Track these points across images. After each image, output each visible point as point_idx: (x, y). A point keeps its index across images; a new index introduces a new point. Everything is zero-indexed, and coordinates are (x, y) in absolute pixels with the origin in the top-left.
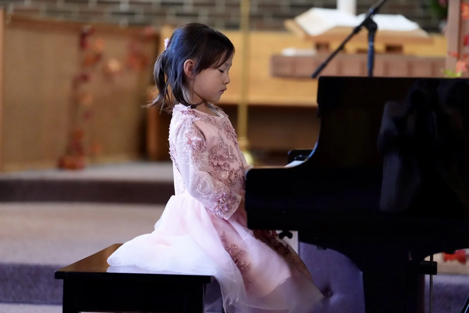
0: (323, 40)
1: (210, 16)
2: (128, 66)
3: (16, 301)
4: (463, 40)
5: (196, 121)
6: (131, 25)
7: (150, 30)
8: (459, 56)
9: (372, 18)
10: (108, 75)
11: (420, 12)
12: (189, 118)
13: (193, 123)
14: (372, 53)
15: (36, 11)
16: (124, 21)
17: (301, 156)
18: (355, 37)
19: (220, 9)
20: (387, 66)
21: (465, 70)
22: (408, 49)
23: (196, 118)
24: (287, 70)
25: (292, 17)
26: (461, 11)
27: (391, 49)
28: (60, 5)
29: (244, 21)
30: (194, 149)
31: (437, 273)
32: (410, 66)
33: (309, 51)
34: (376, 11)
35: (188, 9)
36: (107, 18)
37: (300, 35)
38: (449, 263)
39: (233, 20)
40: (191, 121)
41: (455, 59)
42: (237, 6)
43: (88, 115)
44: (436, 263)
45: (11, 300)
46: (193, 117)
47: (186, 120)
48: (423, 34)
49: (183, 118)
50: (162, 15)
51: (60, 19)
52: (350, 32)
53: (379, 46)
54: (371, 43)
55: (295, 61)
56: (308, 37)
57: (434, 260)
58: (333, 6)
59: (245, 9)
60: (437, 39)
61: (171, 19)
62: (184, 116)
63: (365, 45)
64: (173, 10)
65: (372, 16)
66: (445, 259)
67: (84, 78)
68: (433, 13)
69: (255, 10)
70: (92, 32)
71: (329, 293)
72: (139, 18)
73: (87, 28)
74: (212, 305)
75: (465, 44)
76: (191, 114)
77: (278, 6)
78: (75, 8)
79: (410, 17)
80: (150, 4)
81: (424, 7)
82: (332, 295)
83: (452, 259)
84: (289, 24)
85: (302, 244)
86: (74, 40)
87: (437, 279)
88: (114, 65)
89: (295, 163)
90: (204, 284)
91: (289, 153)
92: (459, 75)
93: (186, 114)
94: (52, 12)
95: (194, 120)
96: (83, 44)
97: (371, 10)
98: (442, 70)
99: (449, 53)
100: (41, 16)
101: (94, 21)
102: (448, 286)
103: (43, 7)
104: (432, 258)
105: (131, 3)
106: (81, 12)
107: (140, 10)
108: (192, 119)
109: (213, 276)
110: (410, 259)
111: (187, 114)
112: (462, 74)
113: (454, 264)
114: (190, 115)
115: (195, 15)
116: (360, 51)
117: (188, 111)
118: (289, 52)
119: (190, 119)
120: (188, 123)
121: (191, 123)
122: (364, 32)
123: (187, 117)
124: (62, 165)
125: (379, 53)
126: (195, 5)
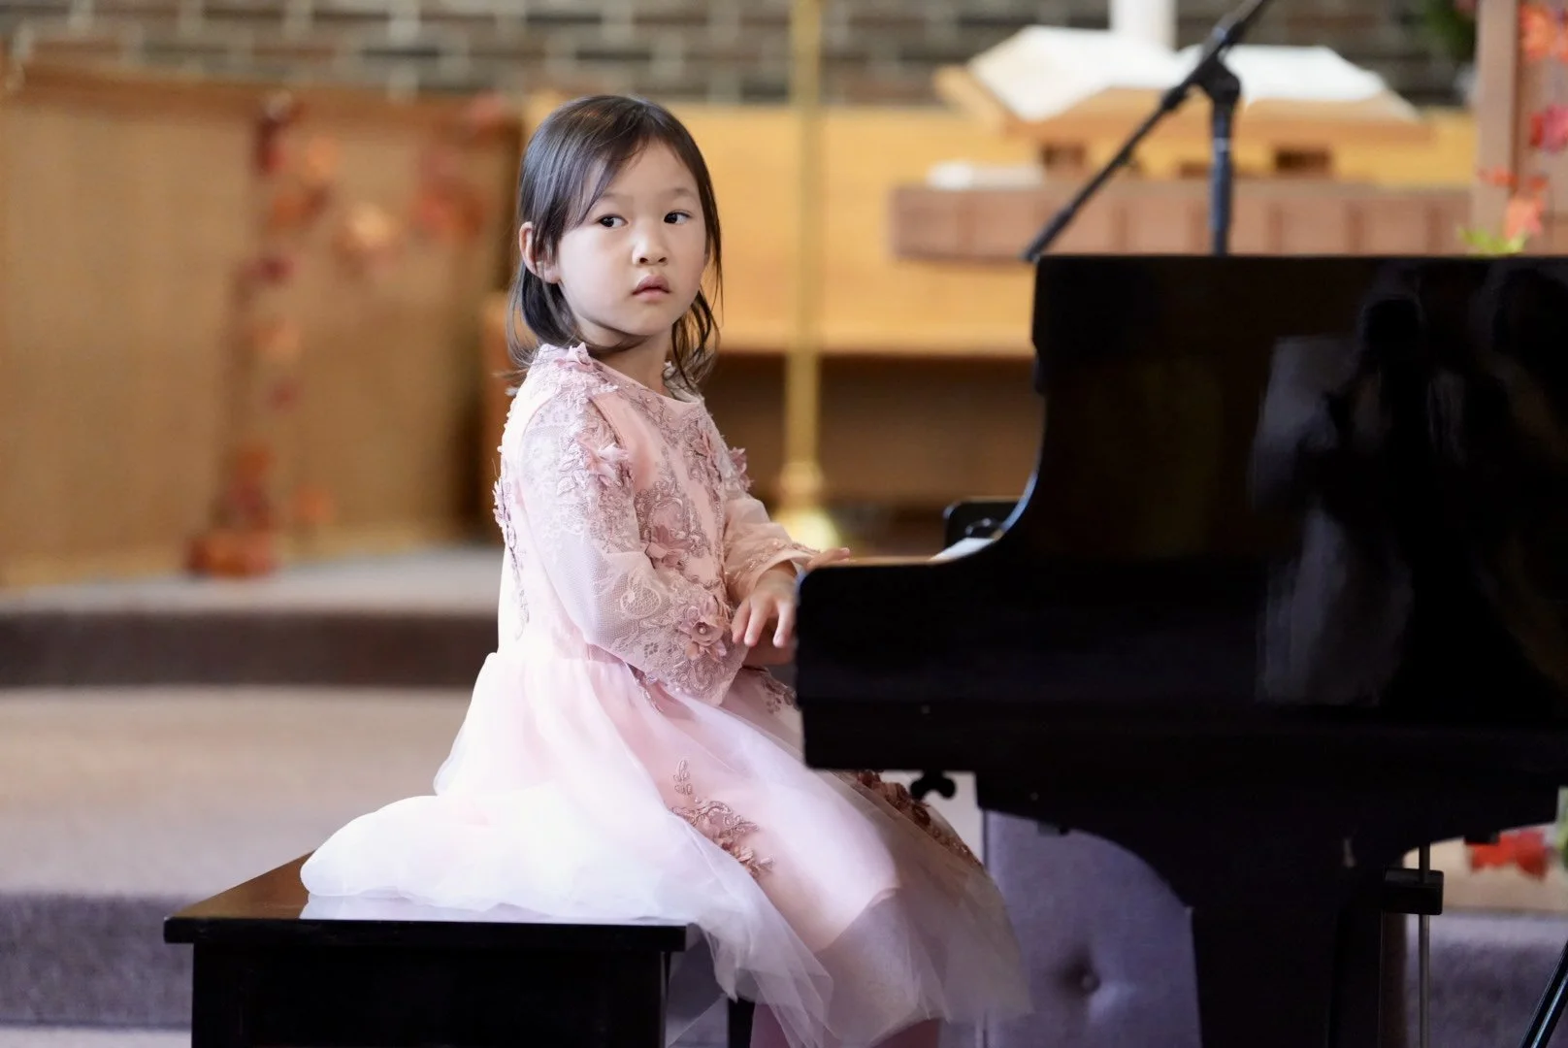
0: (1064, 136)
1: (692, 57)
2: (419, 229)
3: (42, 1021)
4: (1527, 131)
5: (603, 396)
6: (428, 91)
7: (488, 109)
8: (1516, 182)
9: (1223, 58)
10: (350, 260)
11: (1391, 36)
12: (579, 383)
13: (591, 401)
14: (1226, 176)
15: (110, 48)
16: (402, 80)
17: (987, 523)
18: (1169, 123)
19: (724, 34)
20: (1277, 219)
21: (1537, 229)
22: (1349, 162)
23: (602, 386)
24: (945, 237)
25: (961, 57)
26: (1520, 33)
27: (1291, 161)
28: (191, 28)
29: (804, 73)
30: (603, 486)
31: (1444, 909)
32: (1356, 219)
33: (1020, 172)
34: (1237, 36)
35: (617, 34)
36: (347, 69)
37: (988, 118)
38: (1488, 874)
39: (768, 70)
40: (583, 395)
41: (1502, 192)
42: (780, 22)
43: (284, 396)
44: (1439, 874)
45: (29, 1014)
46: (592, 380)
47: (569, 389)
48: (1399, 110)
49: (560, 382)
50: (529, 55)
51: (191, 72)
52: (1151, 105)
53: (1251, 152)
54: (1221, 144)
55: (970, 205)
56: (1013, 125)
57: (1434, 866)
58: (1097, 20)
59: (807, 34)
60: (1446, 125)
61: (560, 69)
62: (564, 376)
63: (1202, 149)
64: (567, 40)
65: (1222, 52)
66: (1476, 864)
67: (272, 271)
68: (1435, 41)
69: (841, 37)
70: (297, 114)
71: (1087, 981)
72: (454, 69)
73: (278, 103)
74: (693, 1023)
75: (1536, 141)
76: (589, 373)
77: (916, 23)
78: (241, 38)
79: (1356, 55)
80: (487, 20)
81: (1406, 20)
82: (1096, 985)
83: (1498, 863)
84: (951, 82)
85: (994, 817)
86: (234, 142)
87: (1444, 929)
88: (370, 226)
89: (968, 546)
90: (663, 953)
91: (948, 511)
92: (1514, 245)
93: (570, 369)
94: (162, 50)
95: (594, 392)
96: (264, 155)
97: (1220, 32)
98: (1459, 232)
99: (1482, 174)
100: (128, 66)
101: (304, 78)
102: (1484, 952)
103: (134, 33)
104: (1424, 859)
105: (427, 17)
106: (260, 51)
107: (457, 39)
108: (589, 389)
109: (694, 927)
110: (1350, 861)
111: (574, 371)
112: (1528, 242)
113: (1506, 878)
114: (584, 375)
115: (639, 56)
116: (1189, 171)
117: (578, 361)
118: (953, 175)
119: (584, 389)
120: (575, 401)
121: (586, 401)
122: (1199, 106)
123: (574, 381)
124: (199, 564)
125: (1250, 175)
126: (642, 20)
